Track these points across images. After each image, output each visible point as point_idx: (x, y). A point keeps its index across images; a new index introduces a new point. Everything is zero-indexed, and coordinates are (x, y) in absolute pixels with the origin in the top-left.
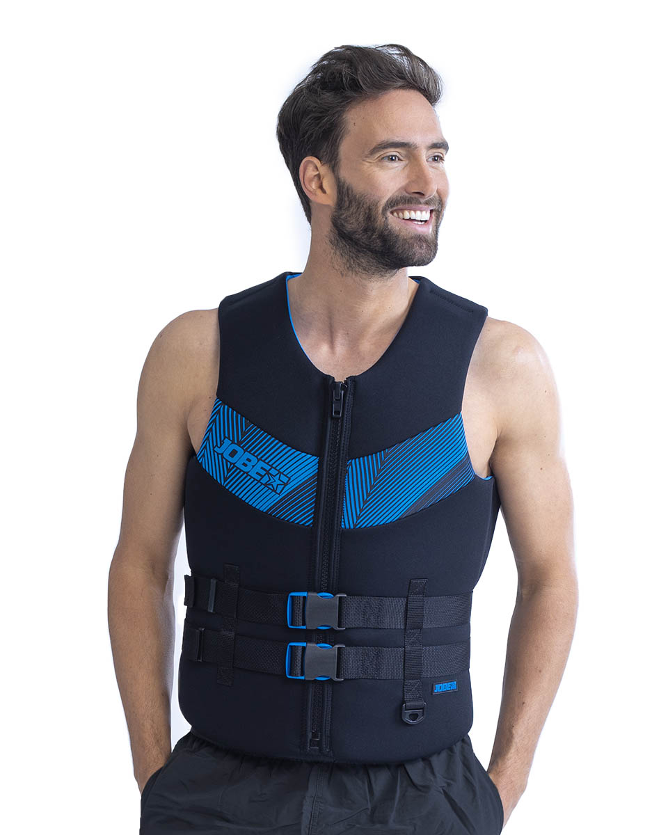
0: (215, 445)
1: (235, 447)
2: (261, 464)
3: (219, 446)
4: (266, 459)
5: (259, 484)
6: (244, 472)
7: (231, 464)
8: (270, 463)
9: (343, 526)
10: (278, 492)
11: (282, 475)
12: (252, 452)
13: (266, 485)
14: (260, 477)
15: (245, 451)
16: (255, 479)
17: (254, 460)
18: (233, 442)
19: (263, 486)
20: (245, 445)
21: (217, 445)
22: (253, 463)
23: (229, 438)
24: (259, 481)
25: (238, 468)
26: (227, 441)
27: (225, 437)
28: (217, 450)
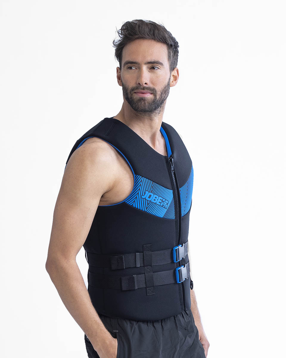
1: (150, 194)
2: (160, 198)
5: (160, 206)
6: (155, 203)
7: (149, 201)
8: (162, 197)
9: (182, 216)
10: (166, 208)
11: (166, 200)
12: (156, 194)
15: (154, 194)
16: (158, 205)
18: (149, 192)
20: (154, 192)
21: (143, 195)
22: (157, 198)
23: (147, 191)
24: (160, 205)
25: (152, 202)
26: (147, 192)
27: (146, 191)
28: (143, 197)
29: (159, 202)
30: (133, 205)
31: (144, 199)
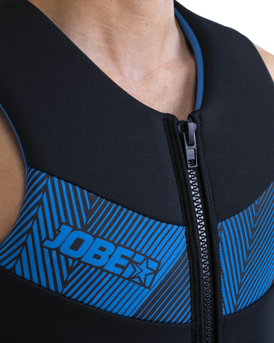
0: (44, 236)
1: (79, 234)
2: (121, 251)
3: (51, 236)
4: (126, 243)
5: (121, 280)
6: (97, 268)
7: (74, 260)
8: (133, 247)
9: (224, 313)
10: (147, 285)
11: (149, 260)
12: (106, 237)
13: (130, 279)
14: (121, 270)
15: (95, 237)
16: (114, 274)
17: (110, 247)
18: (75, 228)
19: (126, 282)
20: (94, 229)
21: (47, 238)
22: (109, 252)
23: (67, 223)
24: (120, 276)
25: (86, 264)
26: (65, 230)
27: (61, 224)
28: (47, 244)
29: (117, 265)
30: (14, 268)
31: (54, 253)
